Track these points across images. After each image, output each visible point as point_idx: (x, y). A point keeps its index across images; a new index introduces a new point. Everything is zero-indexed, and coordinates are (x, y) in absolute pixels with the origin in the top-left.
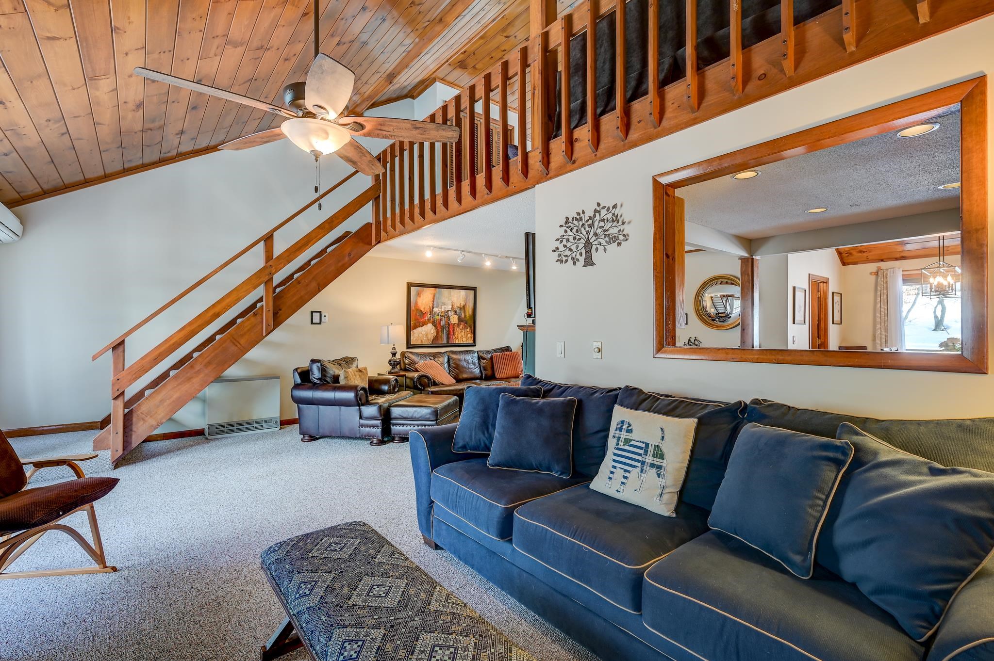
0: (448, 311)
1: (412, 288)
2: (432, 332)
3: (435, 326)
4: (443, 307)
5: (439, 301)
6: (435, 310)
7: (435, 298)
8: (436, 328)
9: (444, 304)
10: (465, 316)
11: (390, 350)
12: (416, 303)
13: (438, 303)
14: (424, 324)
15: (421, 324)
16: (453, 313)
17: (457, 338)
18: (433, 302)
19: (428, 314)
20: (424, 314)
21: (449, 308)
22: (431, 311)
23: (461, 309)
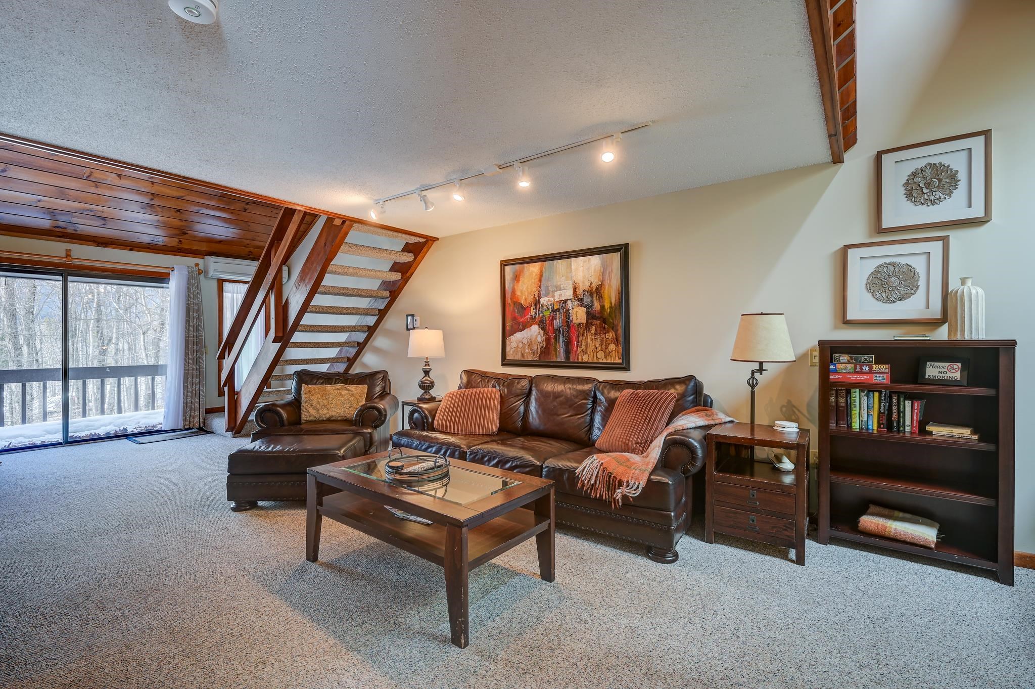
0: (566, 301)
1: (507, 268)
2: (539, 339)
3: (543, 329)
4: (557, 294)
5: (549, 284)
6: (543, 300)
7: (543, 279)
8: (546, 334)
9: (558, 288)
10: (603, 307)
11: (422, 366)
12: (513, 292)
13: (547, 287)
14: (525, 326)
15: (521, 327)
16: (576, 303)
17: (584, 352)
18: (540, 287)
19: (532, 309)
20: (525, 309)
21: (569, 294)
22: (536, 303)
23: (591, 293)
